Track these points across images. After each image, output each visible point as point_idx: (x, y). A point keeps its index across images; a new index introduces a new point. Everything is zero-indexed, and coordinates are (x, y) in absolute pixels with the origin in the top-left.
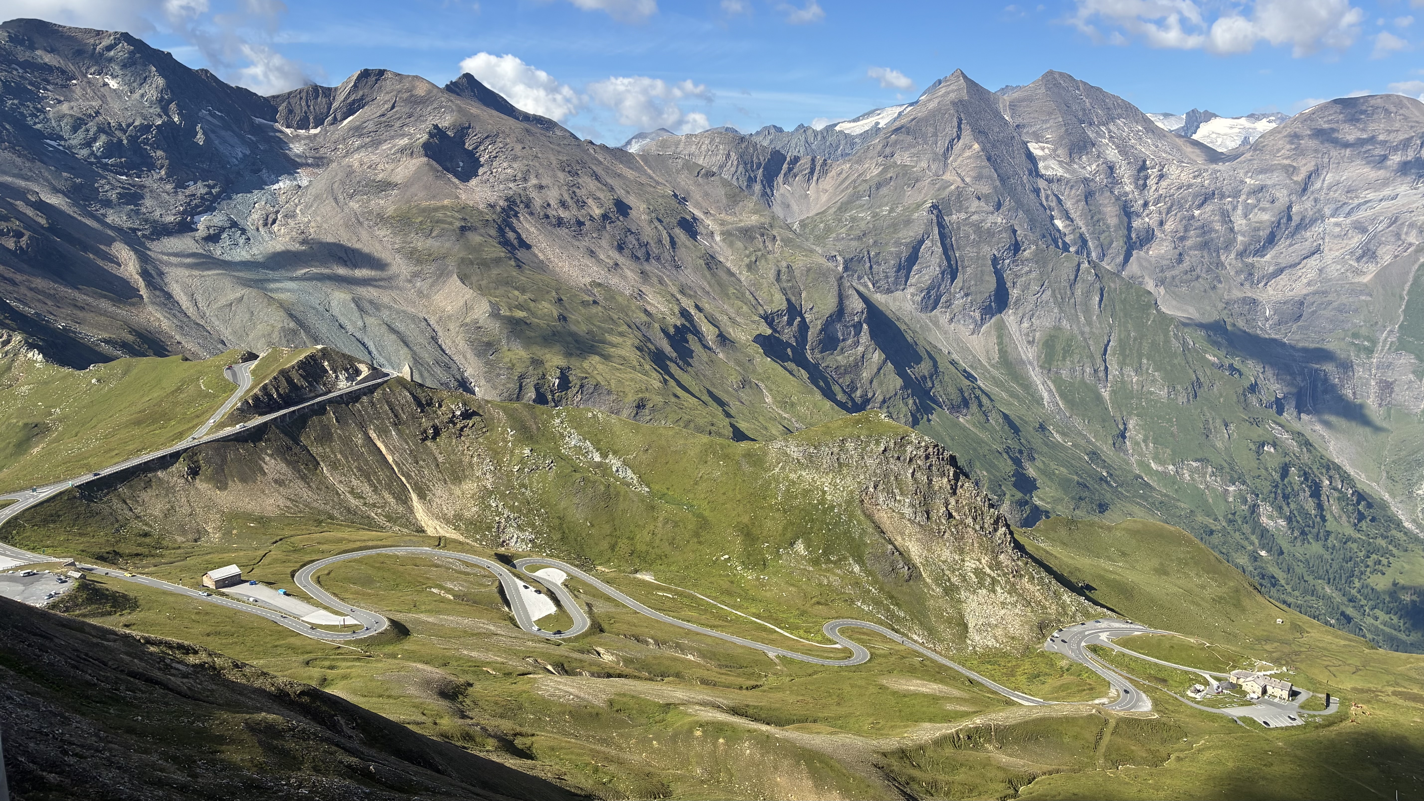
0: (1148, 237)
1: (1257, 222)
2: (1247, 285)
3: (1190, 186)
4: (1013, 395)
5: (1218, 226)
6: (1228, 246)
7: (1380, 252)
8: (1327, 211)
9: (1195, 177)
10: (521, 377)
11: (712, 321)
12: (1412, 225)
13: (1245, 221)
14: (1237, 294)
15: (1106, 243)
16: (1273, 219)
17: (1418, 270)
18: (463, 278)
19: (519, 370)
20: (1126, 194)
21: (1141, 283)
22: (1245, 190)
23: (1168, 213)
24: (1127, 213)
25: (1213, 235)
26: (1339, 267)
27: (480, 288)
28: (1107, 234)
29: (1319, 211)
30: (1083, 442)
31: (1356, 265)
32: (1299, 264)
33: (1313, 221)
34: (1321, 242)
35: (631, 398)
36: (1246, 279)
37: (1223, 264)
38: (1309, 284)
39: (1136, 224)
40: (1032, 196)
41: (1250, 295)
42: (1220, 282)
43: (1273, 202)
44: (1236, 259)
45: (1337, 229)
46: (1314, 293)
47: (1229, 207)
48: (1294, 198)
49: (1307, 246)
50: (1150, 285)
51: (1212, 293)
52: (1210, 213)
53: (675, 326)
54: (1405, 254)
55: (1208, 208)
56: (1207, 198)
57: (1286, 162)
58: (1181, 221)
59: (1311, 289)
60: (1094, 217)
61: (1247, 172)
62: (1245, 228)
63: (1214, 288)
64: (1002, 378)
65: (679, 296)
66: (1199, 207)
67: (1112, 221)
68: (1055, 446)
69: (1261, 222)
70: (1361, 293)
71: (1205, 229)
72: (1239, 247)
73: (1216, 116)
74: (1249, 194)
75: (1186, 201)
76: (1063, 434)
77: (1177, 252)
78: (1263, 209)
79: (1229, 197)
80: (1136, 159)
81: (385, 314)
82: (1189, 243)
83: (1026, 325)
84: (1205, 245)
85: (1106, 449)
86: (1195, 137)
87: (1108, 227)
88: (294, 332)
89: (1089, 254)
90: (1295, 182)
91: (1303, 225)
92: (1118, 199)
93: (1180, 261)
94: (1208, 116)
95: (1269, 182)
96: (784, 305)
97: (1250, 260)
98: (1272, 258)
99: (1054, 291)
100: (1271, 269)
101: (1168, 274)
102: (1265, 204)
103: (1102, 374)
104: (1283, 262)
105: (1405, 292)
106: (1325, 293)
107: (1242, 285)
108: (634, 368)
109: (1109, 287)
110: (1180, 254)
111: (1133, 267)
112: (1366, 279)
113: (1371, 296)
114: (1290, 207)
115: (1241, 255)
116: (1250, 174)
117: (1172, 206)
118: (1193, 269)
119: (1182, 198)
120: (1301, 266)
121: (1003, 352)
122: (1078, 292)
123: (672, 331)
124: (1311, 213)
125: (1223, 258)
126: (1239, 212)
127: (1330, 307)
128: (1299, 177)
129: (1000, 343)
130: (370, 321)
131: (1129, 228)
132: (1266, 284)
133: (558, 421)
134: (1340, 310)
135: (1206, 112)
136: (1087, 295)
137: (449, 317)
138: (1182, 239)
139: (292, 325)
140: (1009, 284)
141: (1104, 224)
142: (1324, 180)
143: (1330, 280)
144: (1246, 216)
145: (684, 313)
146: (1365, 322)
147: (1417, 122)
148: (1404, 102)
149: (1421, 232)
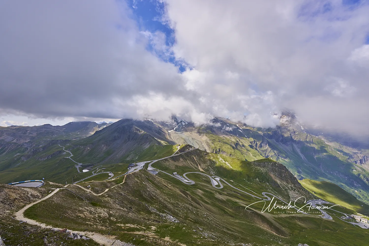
10: (213, 149)
11: (241, 142)
18: (206, 136)
19: (213, 148)
27: (208, 137)
30: (311, 166)
35: (229, 153)
53: (236, 143)
65: (236, 139)
81: (196, 140)
85: (316, 168)
88: (185, 142)
96: (253, 141)
103: (314, 154)
108: (230, 149)
109: (314, 139)
121: (293, 150)
122: (308, 140)
123: (235, 144)
129: (292, 148)
130: (194, 141)
133: (218, 156)
137: (204, 141)
139: (185, 141)
145: (237, 141)
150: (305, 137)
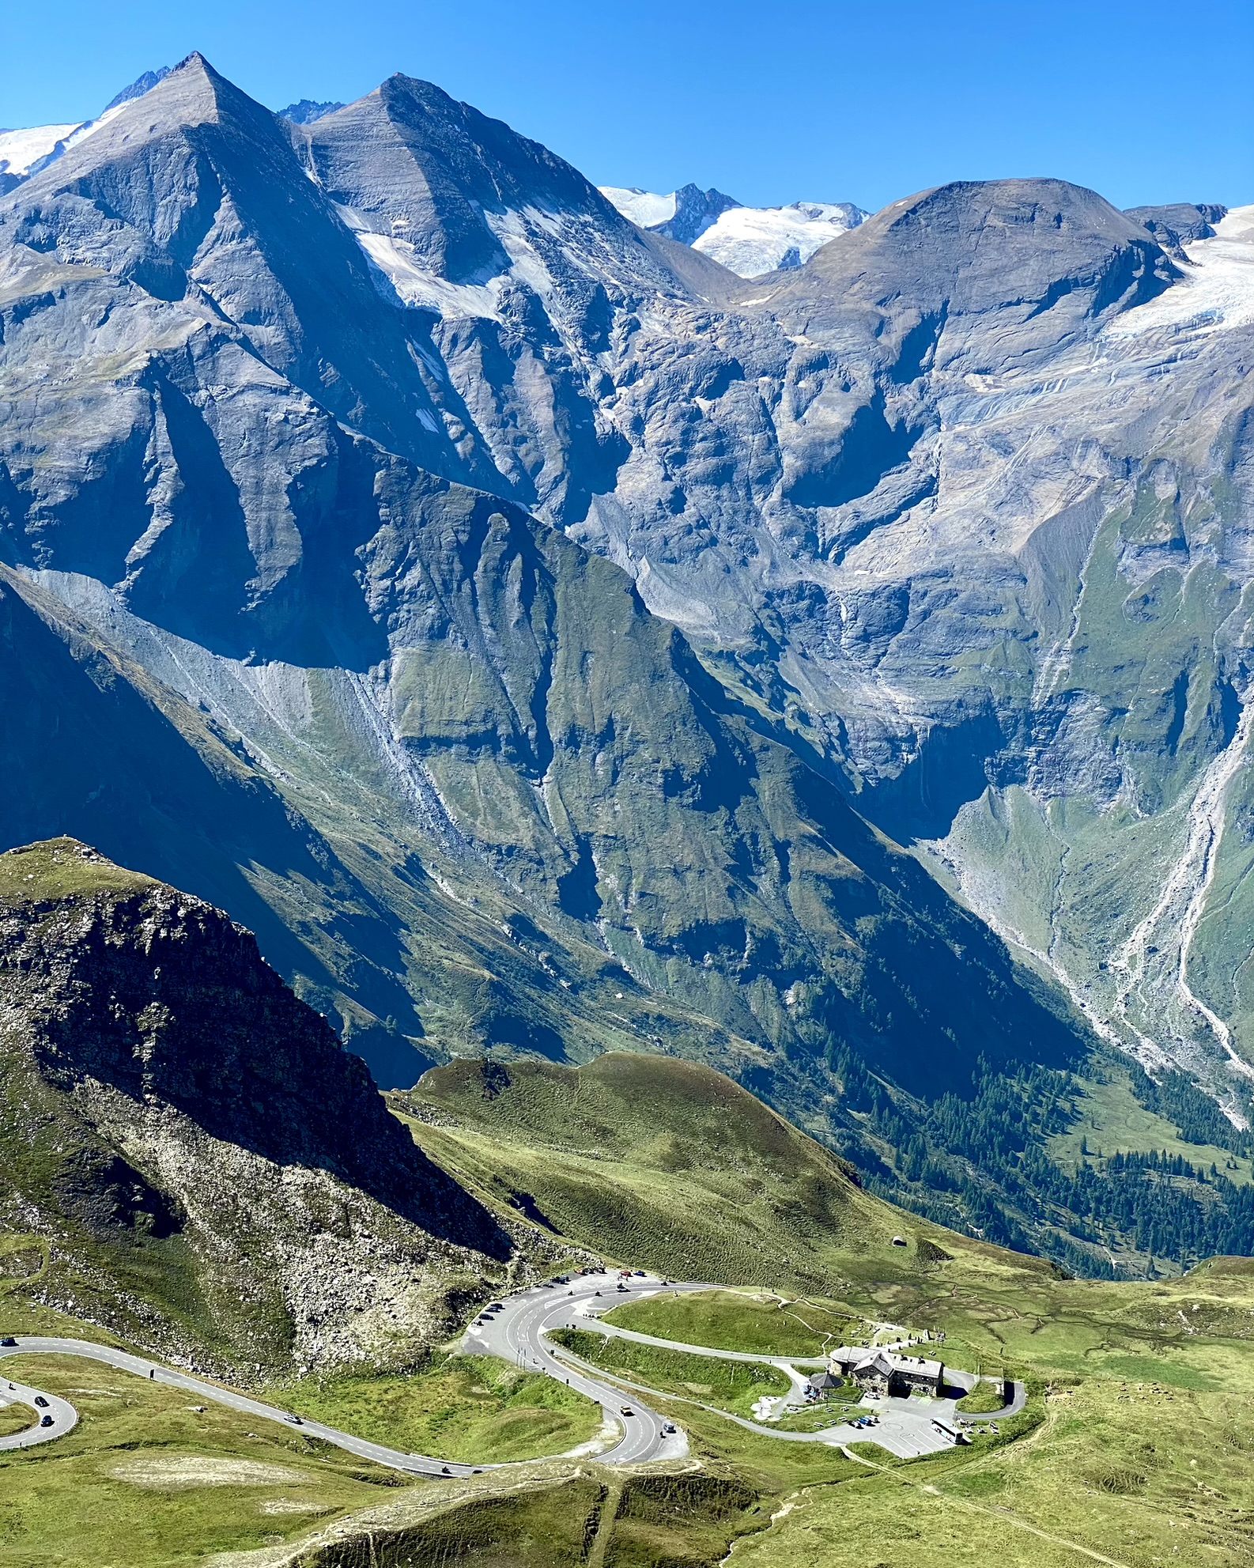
1: (818, 428)
2: (805, 557)
3: (689, 348)
5: (746, 435)
6: (766, 479)
7: (1037, 494)
8: (944, 409)
9: (699, 330)
12: (1090, 443)
13: (795, 425)
14: (788, 579)
15: (528, 462)
16: (847, 422)
17: (1102, 531)
20: (567, 359)
21: (603, 551)
22: (796, 361)
23: (648, 405)
24: (571, 401)
25: (738, 452)
28: (530, 444)
29: (929, 409)
30: (498, 897)
31: (995, 517)
32: (897, 515)
33: (918, 432)
34: (932, 471)
36: (802, 547)
37: (758, 514)
38: (918, 555)
41: (810, 578)
42: (754, 551)
43: (846, 388)
44: (783, 504)
45: (961, 447)
46: (924, 576)
47: (766, 396)
48: (883, 381)
49: (911, 480)
50: (621, 555)
51: (740, 575)
52: (730, 407)
54: (1080, 498)
55: (728, 396)
56: (727, 374)
57: (866, 306)
58: (675, 421)
59: (918, 567)
60: (506, 407)
61: (797, 324)
62: (796, 441)
63: (744, 562)
64: (322, 760)
66: (713, 392)
67: (543, 415)
68: (444, 907)
69: (825, 428)
70: (1007, 574)
71: (722, 440)
72: (787, 477)
73: (735, 204)
74: (801, 369)
75: (684, 380)
76: (454, 878)
77: (670, 486)
78: (829, 403)
79: (764, 374)
80: (584, 284)
82: (693, 468)
84: (721, 477)
86: (698, 245)
87: (534, 430)
90: (887, 350)
91: (903, 438)
92: (550, 369)
93: (677, 502)
94: (719, 203)
95: (837, 347)
97: (810, 509)
99: (426, 568)
100: (846, 528)
101: (655, 535)
104: (871, 513)
105: (1083, 574)
106: (944, 574)
107: (795, 557)
110: (677, 492)
111: (591, 523)
112: (1015, 546)
113: (1024, 580)
114: (878, 401)
115: (793, 495)
116: (802, 328)
117: (657, 386)
118: (703, 524)
119: (676, 374)
120: (899, 520)
121: (323, 703)
122: (478, 570)
124: (914, 413)
125: (757, 500)
127: (954, 604)
128: (892, 339)
132: (839, 557)
134: (967, 610)
135: (715, 195)
136: (497, 576)
138: (679, 460)
141: (525, 422)
142: (935, 346)
143: (951, 550)
144: (797, 415)
146: (1015, 633)
147: (1096, 237)
148: (1072, 194)
149: (1106, 455)
150: (456, 532)
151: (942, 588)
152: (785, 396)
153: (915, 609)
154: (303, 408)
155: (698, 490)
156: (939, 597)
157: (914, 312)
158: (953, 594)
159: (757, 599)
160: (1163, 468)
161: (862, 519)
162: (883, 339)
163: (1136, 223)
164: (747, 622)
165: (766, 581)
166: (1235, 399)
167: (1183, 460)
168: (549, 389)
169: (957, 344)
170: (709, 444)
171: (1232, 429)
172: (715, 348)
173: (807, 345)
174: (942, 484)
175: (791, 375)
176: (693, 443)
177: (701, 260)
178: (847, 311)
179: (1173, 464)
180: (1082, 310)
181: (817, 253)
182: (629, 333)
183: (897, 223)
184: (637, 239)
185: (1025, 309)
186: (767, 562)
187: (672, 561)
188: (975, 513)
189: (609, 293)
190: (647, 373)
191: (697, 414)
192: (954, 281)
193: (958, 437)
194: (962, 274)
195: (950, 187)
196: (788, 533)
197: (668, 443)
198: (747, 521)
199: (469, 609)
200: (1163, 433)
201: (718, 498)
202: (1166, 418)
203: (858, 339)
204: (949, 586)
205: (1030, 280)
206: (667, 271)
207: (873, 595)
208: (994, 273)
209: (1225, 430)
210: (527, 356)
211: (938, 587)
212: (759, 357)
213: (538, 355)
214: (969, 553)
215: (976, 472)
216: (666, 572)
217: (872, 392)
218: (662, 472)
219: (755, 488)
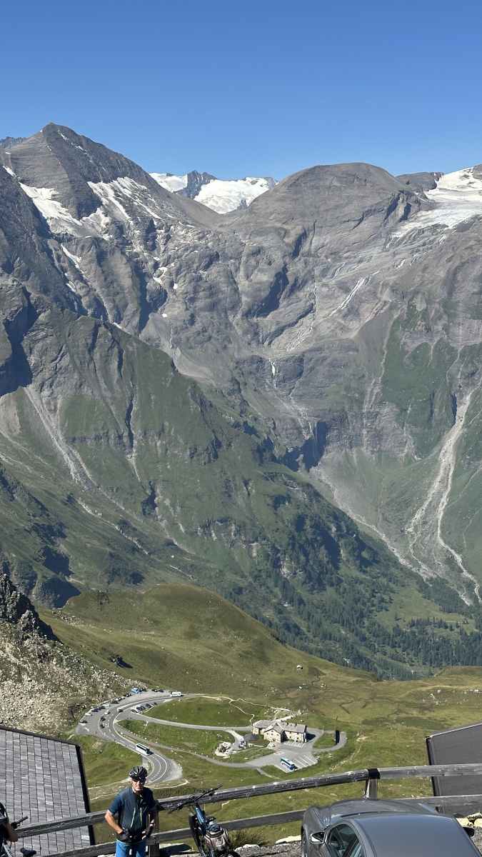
0: (161, 297)
1: (257, 283)
2: (254, 344)
3: (195, 247)
4: (38, 468)
5: (224, 288)
6: (235, 306)
7: (362, 310)
8: (317, 272)
9: (199, 239)
12: (385, 285)
13: (247, 282)
14: (246, 353)
15: (121, 305)
16: (272, 280)
17: (393, 326)
20: (137, 255)
21: (158, 345)
22: (246, 252)
23: (177, 275)
24: (140, 275)
25: (221, 296)
26: (329, 325)
28: (121, 296)
29: (309, 272)
30: (113, 512)
31: (343, 322)
32: (297, 322)
33: (305, 282)
34: (312, 301)
36: (252, 339)
37: (231, 325)
38: (307, 341)
39: (150, 286)
40: (43, 257)
41: (257, 354)
42: (230, 342)
43: (270, 264)
44: (243, 319)
45: (325, 290)
46: (310, 351)
47: (232, 268)
48: (287, 259)
49: (302, 306)
50: (167, 347)
51: (224, 353)
52: (216, 274)
54: (382, 311)
55: (214, 269)
56: (212, 259)
57: (278, 225)
58: (190, 282)
59: (308, 347)
60: (109, 279)
61: (246, 234)
62: (247, 289)
63: (225, 347)
64: (24, 449)
66: (207, 267)
67: (127, 282)
68: (87, 518)
69: (261, 283)
70: (349, 349)
71: (212, 290)
72: (244, 307)
73: (214, 179)
74: (248, 256)
75: (193, 263)
76: (91, 505)
77: (189, 313)
78: (262, 271)
79: (231, 258)
80: (144, 218)
82: (200, 304)
83: (46, 393)
84: (212, 307)
85: (137, 519)
86: (197, 199)
87: (122, 289)
89: (106, 318)
90: (287, 245)
91: (296, 287)
92: (129, 260)
93: (192, 320)
94: (208, 178)
95: (265, 245)
97: (255, 320)
98: (273, 318)
99: (72, 356)
100: (273, 329)
101: (183, 336)
102: (263, 265)
103: (125, 440)
104: (284, 322)
105: (384, 347)
106: (319, 349)
107: (249, 344)
109: (127, 350)
110: (192, 316)
111: (149, 330)
112: (353, 335)
113: (357, 351)
114: (285, 269)
115: (247, 314)
116: (248, 236)
117: (181, 266)
118: (204, 330)
119: (190, 259)
120: (298, 325)
121: (25, 423)
122: (97, 356)
124: (302, 275)
125: (231, 318)
126: (242, 273)
127: (325, 363)
128: (290, 240)
129: (21, 414)
131: (143, 290)
132: (270, 343)
134: (332, 365)
135: (205, 174)
136: (106, 359)
138: (192, 300)
140: (26, 350)
141: (118, 285)
142: (311, 243)
143: (323, 338)
144: (247, 277)
146: (354, 375)
147: (383, 189)
148: (372, 170)
149: (393, 291)
150: (86, 339)
151: (319, 356)
152: (242, 269)
153: (307, 366)
154: (10, 282)
155: (202, 314)
156: (318, 360)
157: (300, 227)
158: (324, 359)
159: (232, 365)
160: (420, 296)
161: (281, 325)
162: (286, 240)
163: (402, 182)
164: (228, 376)
165: (236, 356)
166: (450, 263)
167: (429, 292)
168: (129, 269)
169: (322, 241)
170: (207, 293)
171: (450, 277)
172: (207, 247)
173: (251, 244)
174: (317, 307)
175: (244, 259)
176: (199, 292)
177: (200, 206)
178: (269, 227)
179: (424, 294)
180: (379, 223)
181: (255, 200)
182: (167, 241)
183: (291, 186)
184: (169, 197)
185: (353, 224)
186: (236, 347)
187: (191, 348)
188: (333, 320)
189: (155, 223)
190: (176, 260)
191: (200, 278)
192: (318, 212)
193: (325, 285)
194: (322, 209)
195: (315, 168)
196: (245, 333)
197: (186, 293)
198: (226, 327)
199: (93, 375)
200: (419, 279)
201: (212, 318)
202: (420, 273)
203: (274, 241)
204: (322, 355)
205: (353, 210)
206: (183, 211)
207: (287, 361)
208: (337, 207)
209: (447, 277)
210: (118, 254)
211: (317, 355)
212: (230, 251)
213: (123, 253)
214: (331, 339)
215: (333, 301)
216: (189, 354)
217: (283, 265)
218: (185, 307)
219: (229, 312)
